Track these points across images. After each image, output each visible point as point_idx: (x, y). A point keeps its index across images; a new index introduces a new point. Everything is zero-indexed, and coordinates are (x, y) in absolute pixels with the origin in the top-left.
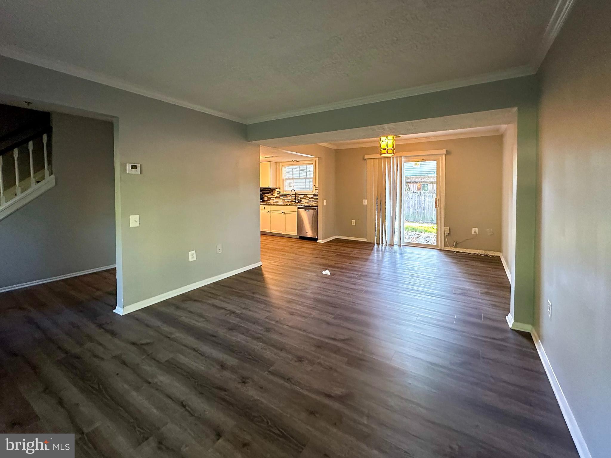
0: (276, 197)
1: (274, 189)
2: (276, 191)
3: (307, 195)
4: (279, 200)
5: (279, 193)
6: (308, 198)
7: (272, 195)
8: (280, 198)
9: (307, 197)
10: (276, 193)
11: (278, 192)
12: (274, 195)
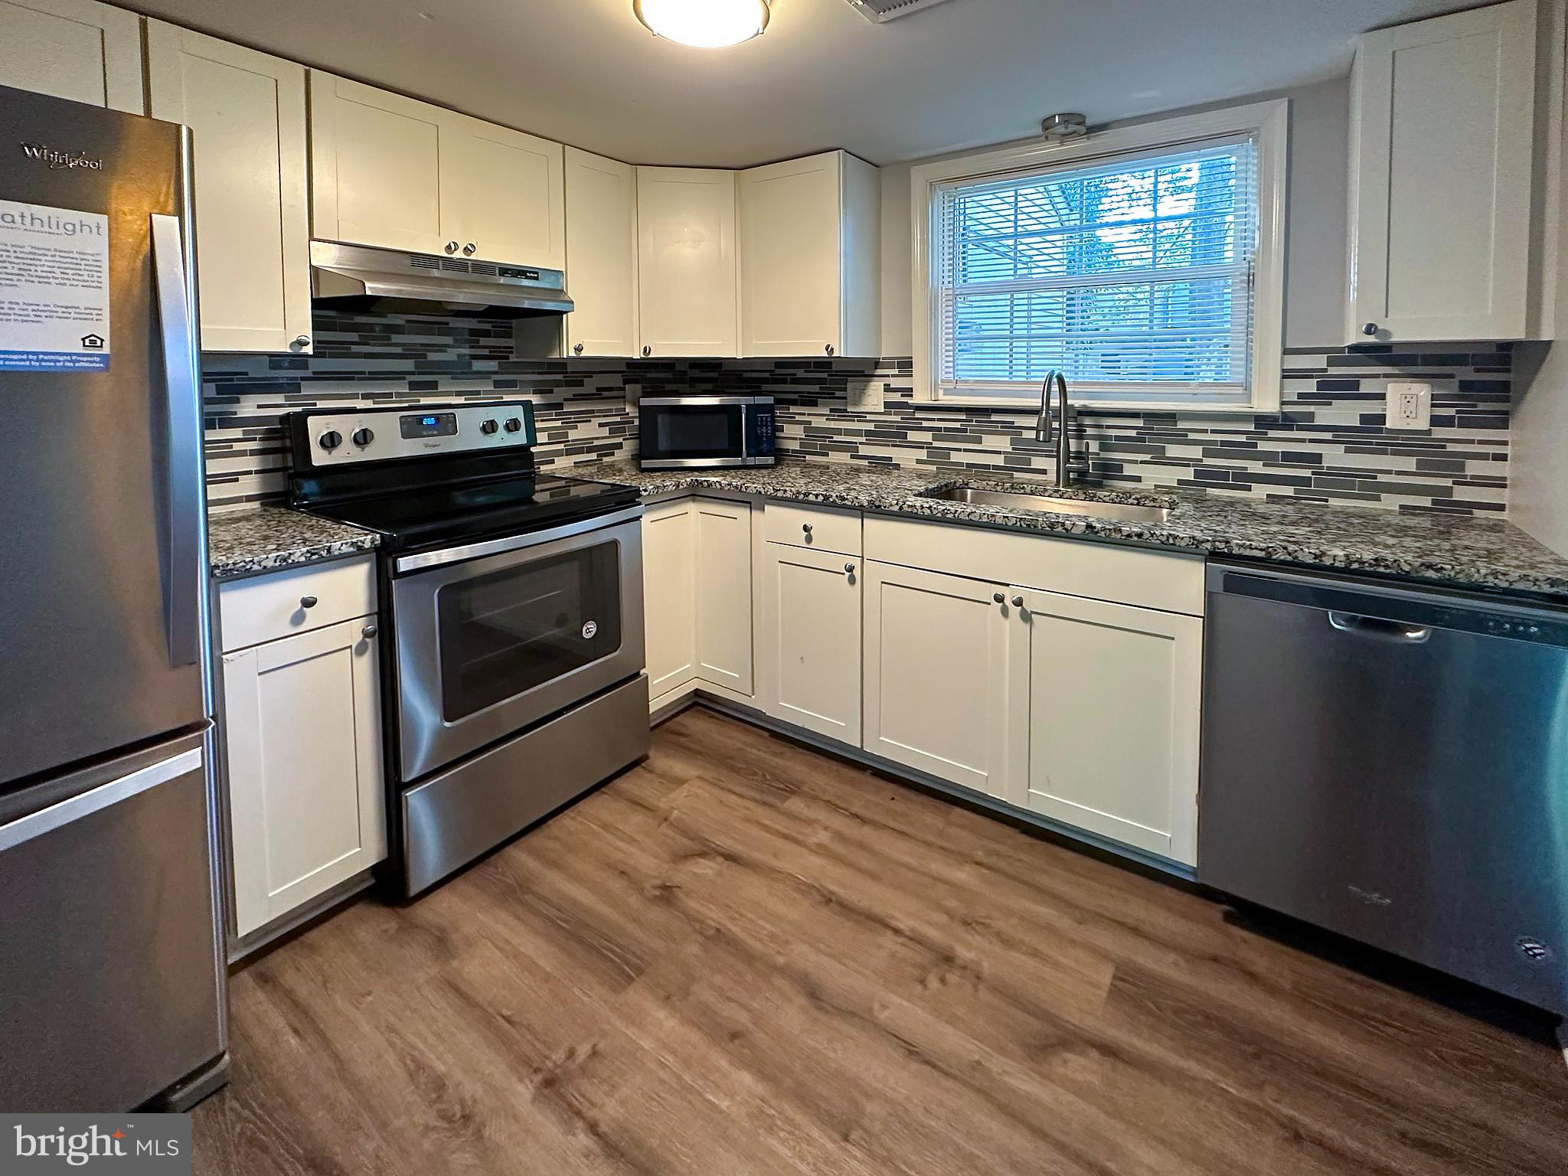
0: (871, 427)
1: (862, 371)
2: (876, 387)
3: (1181, 425)
4: (897, 454)
5: (896, 397)
6: (1196, 452)
7: (841, 414)
8: (912, 436)
9: (1182, 438)
10: (875, 398)
11: (888, 388)
12: (860, 417)
